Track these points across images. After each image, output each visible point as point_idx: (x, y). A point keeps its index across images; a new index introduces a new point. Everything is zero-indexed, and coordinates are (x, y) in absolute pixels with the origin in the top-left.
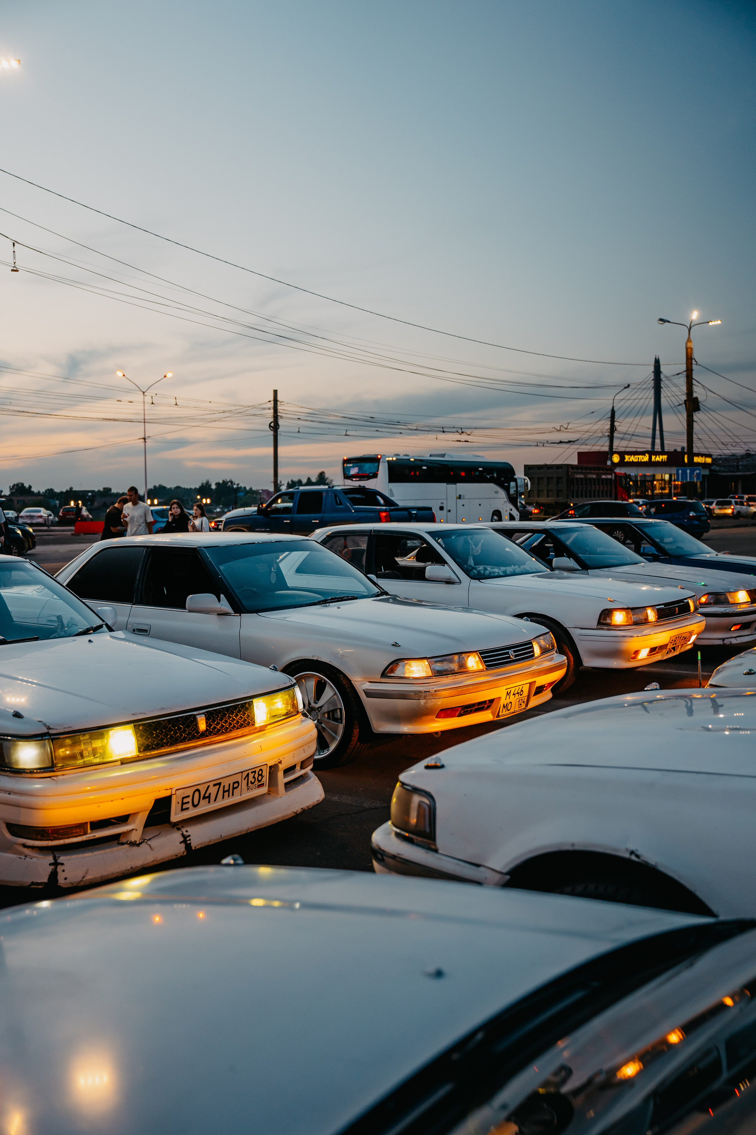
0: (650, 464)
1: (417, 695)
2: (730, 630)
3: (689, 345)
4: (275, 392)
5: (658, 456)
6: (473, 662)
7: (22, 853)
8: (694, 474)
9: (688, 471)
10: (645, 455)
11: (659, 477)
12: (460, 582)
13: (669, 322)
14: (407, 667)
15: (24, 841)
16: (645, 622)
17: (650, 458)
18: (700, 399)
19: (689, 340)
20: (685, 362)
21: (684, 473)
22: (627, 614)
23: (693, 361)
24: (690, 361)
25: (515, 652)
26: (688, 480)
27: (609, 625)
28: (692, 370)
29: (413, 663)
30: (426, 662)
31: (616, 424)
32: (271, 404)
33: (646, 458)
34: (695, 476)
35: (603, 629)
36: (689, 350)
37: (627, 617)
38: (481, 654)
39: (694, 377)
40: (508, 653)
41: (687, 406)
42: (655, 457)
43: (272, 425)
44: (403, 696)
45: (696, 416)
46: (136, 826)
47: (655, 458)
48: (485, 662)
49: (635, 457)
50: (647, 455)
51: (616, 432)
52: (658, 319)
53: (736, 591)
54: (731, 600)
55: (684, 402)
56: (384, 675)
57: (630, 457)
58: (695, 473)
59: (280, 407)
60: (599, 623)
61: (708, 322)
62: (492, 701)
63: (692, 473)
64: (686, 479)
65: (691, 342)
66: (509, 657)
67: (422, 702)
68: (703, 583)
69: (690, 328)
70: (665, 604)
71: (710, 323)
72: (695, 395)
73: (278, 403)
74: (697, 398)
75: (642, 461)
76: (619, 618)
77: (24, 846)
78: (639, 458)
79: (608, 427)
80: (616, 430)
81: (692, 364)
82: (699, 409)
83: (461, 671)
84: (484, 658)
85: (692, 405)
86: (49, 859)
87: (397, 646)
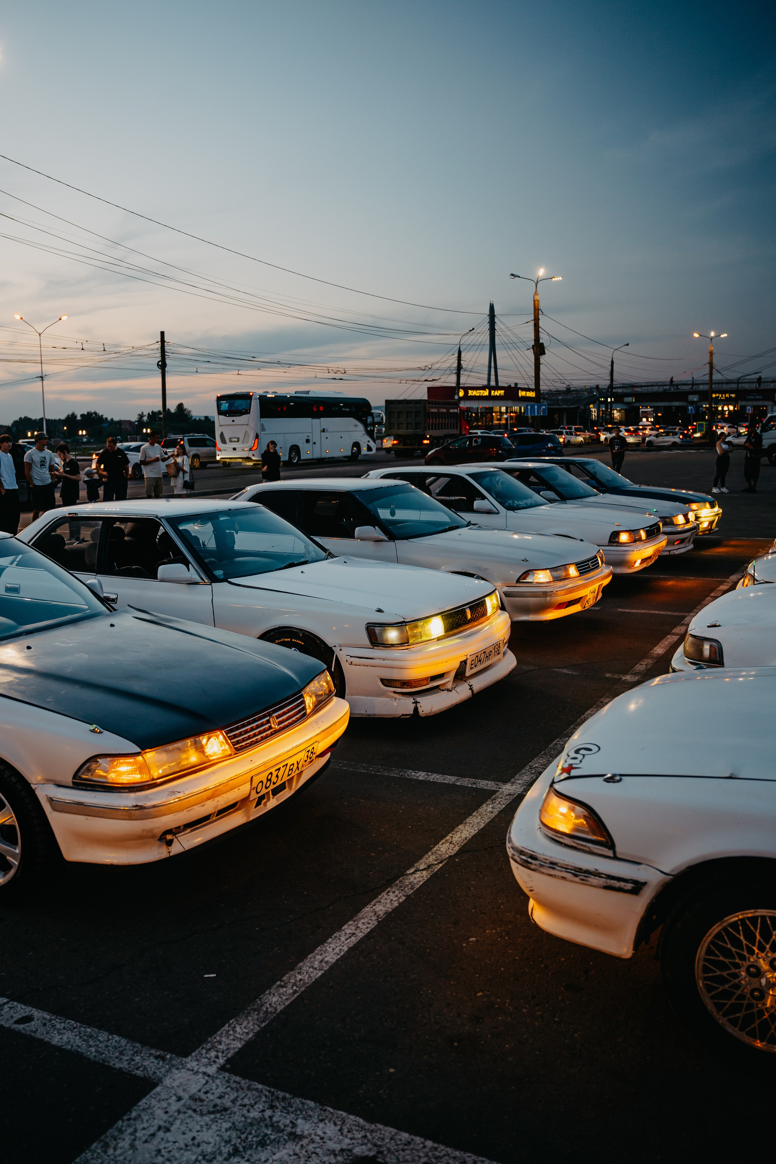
0: (490, 398)
1: (545, 594)
2: (674, 544)
3: (536, 297)
4: (162, 333)
5: (497, 391)
6: (573, 571)
7: (393, 697)
9: (536, 407)
10: (485, 390)
11: (497, 409)
12: (498, 513)
13: (519, 277)
14: (536, 575)
15: (394, 689)
16: (640, 540)
17: (490, 393)
18: (545, 345)
19: (536, 293)
20: (533, 312)
21: (533, 408)
22: (630, 534)
23: (540, 311)
24: (537, 311)
25: (592, 563)
26: (536, 415)
27: (618, 542)
28: (539, 319)
29: (539, 572)
30: (548, 571)
31: (462, 362)
32: (159, 345)
33: (486, 393)
34: (542, 411)
35: (612, 546)
36: (536, 302)
37: (630, 536)
38: (576, 565)
39: (540, 326)
40: (588, 564)
41: (535, 350)
42: (495, 391)
43: (160, 363)
44: (534, 595)
45: (542, 359)
46: (450, 678)
47: (495, 393)
48: (579, 570)
49: (478, 391)
50: (488, 390)
51: (462, 370)
52: (510, 274)
53: (677, 515)
54: (675, 522)
55: (532, 347)
57: (472, 391)
58: (542, 409)
59: (167, 348)
60: (610, 541)
62: (581, 598)
63: (539, 408)
64: (534, 413)
65: (537, 295)
66: (589, 567)
67: (548, 599)
68: (655, 510)
69: (537, 283)
70: (650, 527)
71: (553, 279)
73: (165, 343)
74: (543, 344)
75: (483, 395)
76: (624, 538)
77: (395, 692)
78: (480, 392)
79: (456, 365)
80: (462, 368)
81: (538, 314)
82: (544, 353)
83: (567, 578)
84: (578, 568)
85: (539, 349)
86: (411, 700)
87: (527, 561)
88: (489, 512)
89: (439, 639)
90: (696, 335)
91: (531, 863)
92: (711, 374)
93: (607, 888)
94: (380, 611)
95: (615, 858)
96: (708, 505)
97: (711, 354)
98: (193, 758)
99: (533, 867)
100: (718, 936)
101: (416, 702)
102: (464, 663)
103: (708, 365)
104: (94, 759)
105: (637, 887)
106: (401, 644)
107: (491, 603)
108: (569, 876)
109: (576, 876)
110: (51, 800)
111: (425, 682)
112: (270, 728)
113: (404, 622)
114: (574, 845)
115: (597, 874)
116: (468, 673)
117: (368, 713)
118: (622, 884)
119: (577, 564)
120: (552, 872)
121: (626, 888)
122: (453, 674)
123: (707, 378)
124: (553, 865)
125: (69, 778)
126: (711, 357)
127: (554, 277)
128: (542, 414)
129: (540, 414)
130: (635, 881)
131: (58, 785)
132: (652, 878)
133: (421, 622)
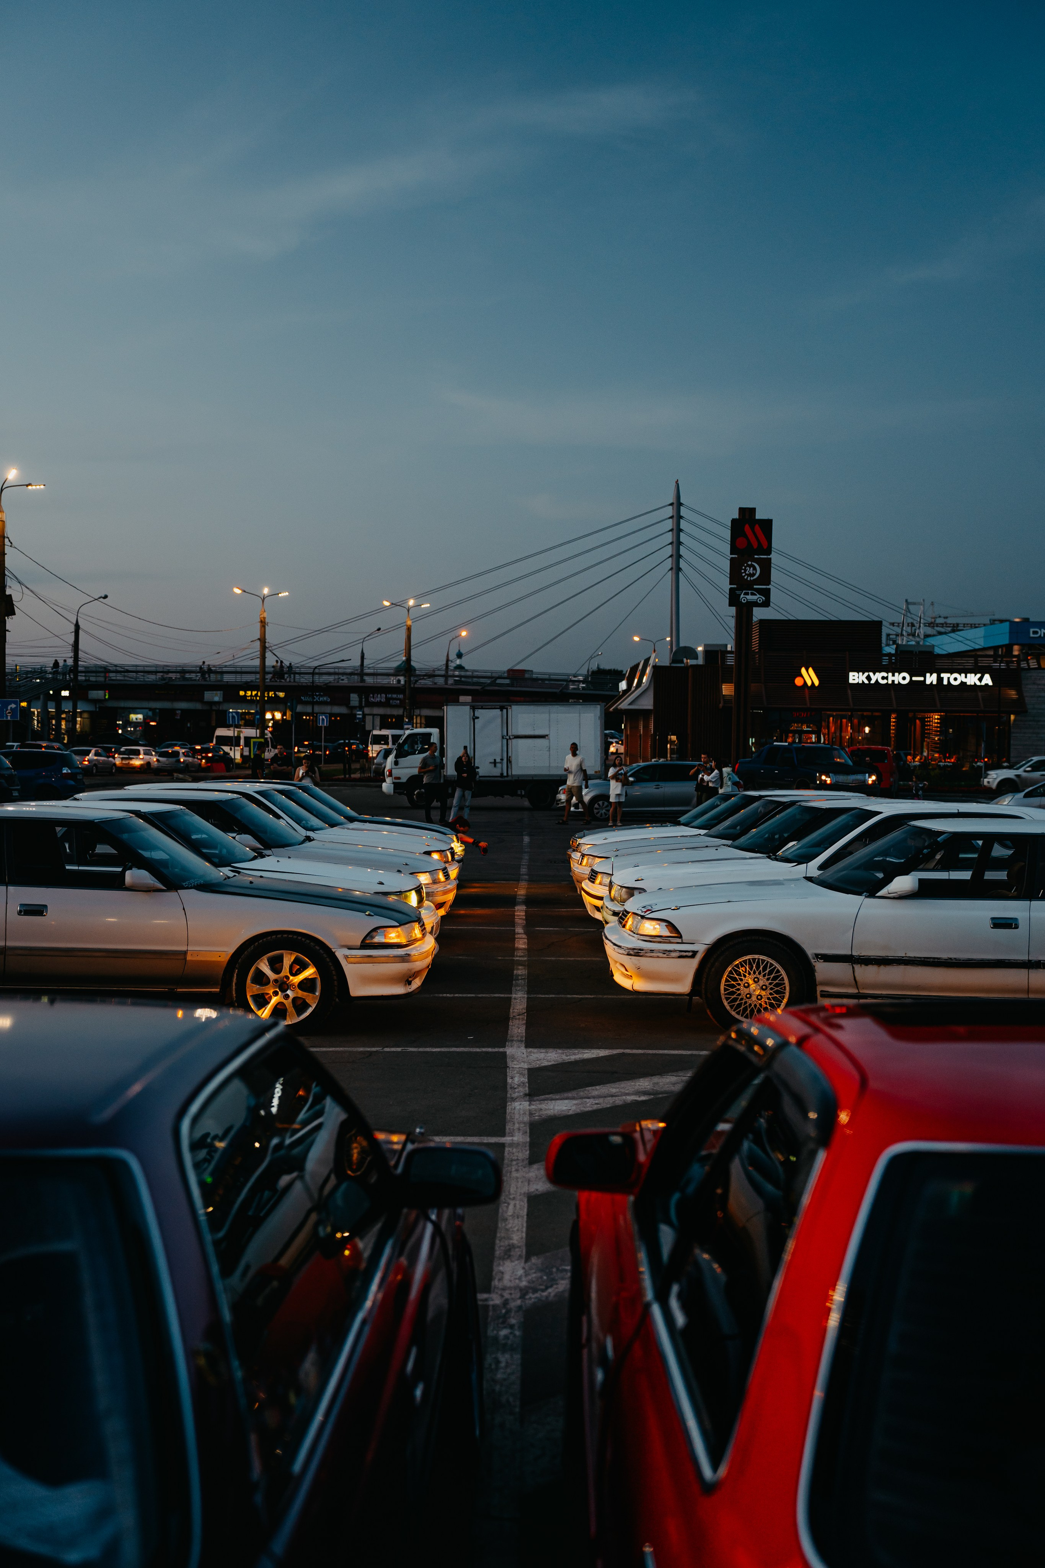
8: (7, 710)
18: (13, 598)
23: (6, 540)
28: (4, 555)
34: (9, 713)
39: (6, 566)
45: (9, 622)
58: (9, 708)
61: (27, 485)
71: (30, 487)
72: (8, 592)
74: (10, 595)
81: (4, 545)
82: (13, 613)
83: (439, 881)
85: (4, 606)
90: (237, 591)
91: (640, 953)
92: (263, 658)
93: (680, 957)
94: (381, 883)
95: (682, 943)
97: (263, 623)
98: (413, 935)
99: (641, 954)
100: (731, 972)
103: (258, 643)
104: (375, 930)
105: (694, 954)
108: (661, 955)
109: (664, 954)
110: (346, 957)
113: (400, 892)
114: (662, 940)
115: (675, 951)
118: (687, 954)
119: (444, 870)
120: (652, 954)
121: (689, 955)
123: (257, 662)
124: (652, 951)
125: (359, 943)
126: (263, 629)
127: (30, 485)
128: (9, 718)
129: (7, 718)
130: (693, 951)
131: (350, 948)
132: (701, 949)
133: (408, 893)
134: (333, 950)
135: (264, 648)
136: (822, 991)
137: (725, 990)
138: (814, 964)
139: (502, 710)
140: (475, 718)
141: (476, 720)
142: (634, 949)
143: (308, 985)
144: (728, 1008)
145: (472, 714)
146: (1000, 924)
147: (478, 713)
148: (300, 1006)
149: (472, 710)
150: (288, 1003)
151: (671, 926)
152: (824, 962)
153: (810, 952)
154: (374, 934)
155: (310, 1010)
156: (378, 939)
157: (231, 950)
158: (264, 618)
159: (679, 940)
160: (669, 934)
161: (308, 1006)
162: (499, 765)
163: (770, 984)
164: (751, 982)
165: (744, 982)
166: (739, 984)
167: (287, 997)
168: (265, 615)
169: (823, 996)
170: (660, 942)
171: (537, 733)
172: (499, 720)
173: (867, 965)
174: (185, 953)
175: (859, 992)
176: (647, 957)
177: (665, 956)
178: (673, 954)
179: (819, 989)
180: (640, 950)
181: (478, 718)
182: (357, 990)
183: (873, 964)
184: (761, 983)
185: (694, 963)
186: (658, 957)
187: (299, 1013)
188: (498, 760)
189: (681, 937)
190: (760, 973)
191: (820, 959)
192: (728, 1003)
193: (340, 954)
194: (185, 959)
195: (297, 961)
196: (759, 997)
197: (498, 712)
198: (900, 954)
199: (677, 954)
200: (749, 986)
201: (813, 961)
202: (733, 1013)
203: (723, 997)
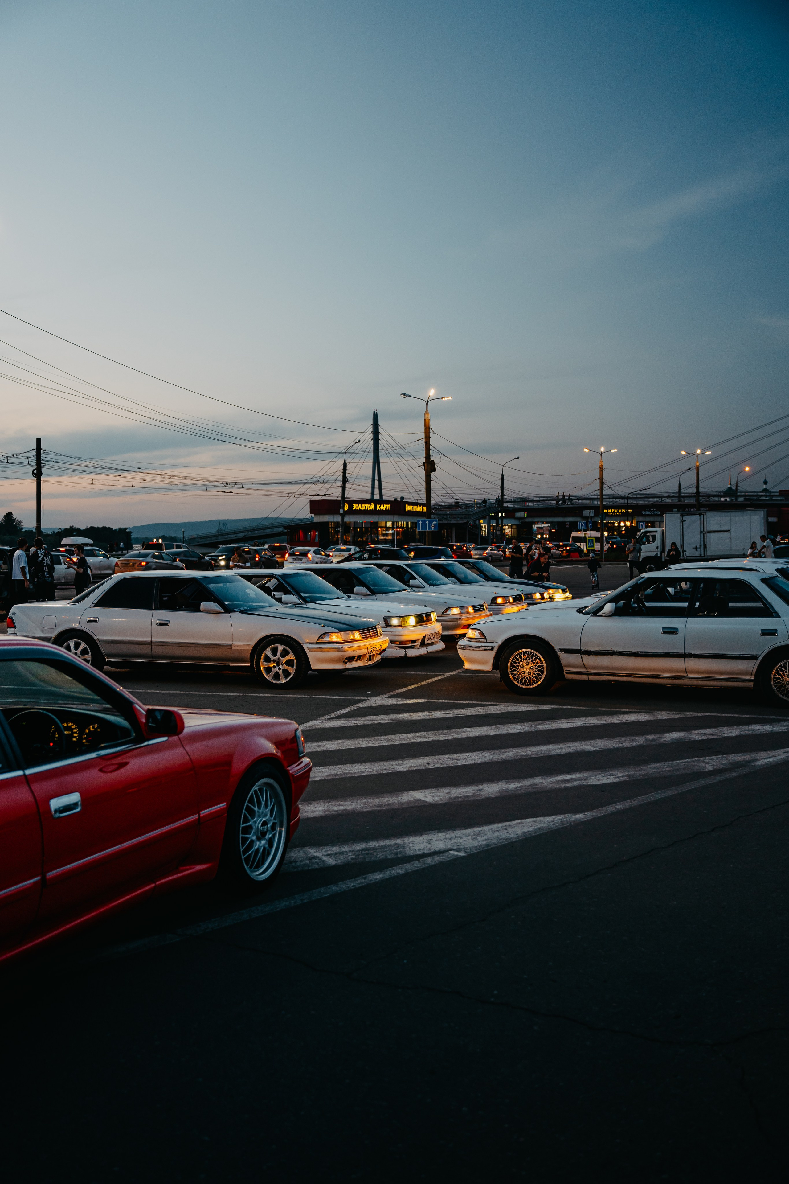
0: (375, 512)
1: (457, 620)
4: (39, 441)
5: (382, 505)
6: (471, 610)
7: (395, 649)
8: (432, 525)
9: (427, 522)
10: (371, 504)
11: (383, 524)
12: (424, 587)
13: (410, 396)
14: (452, 610)
15: (396, 645)
16: (509, 602)
17: (375, 507)
18: (435, 462)
19: (427, 412)
20: (424, 431)
21: (424, 523)
22: (503, 599)
23: (430, 430)
24: (427, 429)
25: (481, 607)
26: (427, 530)
27: (496, 603)
28: (429, 437)
29: (454, 609)
30: (458, 608)
31: (347, 475)
32: (35, 452)
33: (371, 507)
34: (433, 526)
35: (493, 605)
36: (427, 420)
39: (431, 444)
40: (479, 607)
41: (426, 467)
42: (380, 505)
43: (35, 472)
44: (451, 620)
45: (433, 475)
46: (418, 643)
47: (380, 507)
48: (474, 610)
49: (362, 505)
50: (372, 504)
51: (347, 483)
52: (401, 393)
53: (536, 593)
54: (534, 597)
55: (423, 464)
56: (443, 613)
57: (358, 505)
58: (433, 524)
59: (43, 456)
60: (492, 603)
61: (442, 398)
63: (430, 523)
64: (426, 528)
65: (428, 414)
66: (479, 609)
67: (459, 622)
68: (521, 589)
69: (428, 402)
70: (516, 596)
71: (443, 399)
72: (432, 459)
73: (42, 451)
74: (433, 460)
75: (368, 509)
76: (500, 600)
77: (396, 647)
78: (365, 506)
79: (341, 478)
80: (347, 481)
81: (429, 432)
82: (435, 470)
83: (468, 613)
84: (473, 608)
85: (430, 466)
86: (403, 650)
87: (447, 603)
88: (418, 587)
89: (414, 626)
90: (586, 450)
92: (602, 489)
93: (485, 650)
94: (389, 612)
95: (487, 642)
96: (560, 591)
97: (601, 469)
98: (352, 637)
99: (465, 648)
100: (513, 659)
101: (406, 651)
102: (424, 637)
103: (599, 480)
104: (324, 634)
105: (492, 648)
106: (399, 626)
107: (434, 616)
108: (475, 649)
109: (476, 648)
110: (309, 648)
111: (409, 643)
112: (370, 634)
113: (400, 616)
114: (478, 641)
115: (482, 647)
116: (426, 642)
117: (384, 656)
118: (489, 648)
119: (473, 606)
120: (470, 649)
122: (420, 641)
123: (598, 492)
124: (470, 646)
125: (315, 641)
126: (601, 472)
127: (444, 397)
128: (433, 529)
129: (432, 529)
130: (492, 647)
131: (311, 644)
132: (496, 645)
133: (406, 618)
134: (302, 645)
135: (602, 483)
136: (566, 670)
137: (511, 669)
138: (559, 654)
139: (700, 516)
140: (683, 521)
141: (684, 522)
142: (462, 645)
143: (289, 663)
144: (512, 679)
145: (681, 519)
146: (668, 631)
147: (685, 518)
148: (286, 673)
149: (681, 516)
150: (280, 672)
151: (482, 633)
152: (565, 653)
153: (557, 647)
154: (324, 636)
155: (291, 676)
156: (327, 639)
157: (253, 643)
158: (602, 466)
159: (485, 641)
160: (480, 637)
161: (290, 674)
162: (699, 550)
163: (535, 666)
164: (524, 664)
165: (520, 665)
166: (518, 666)
167: (279, 669)
168: (603, 464)
169: (567, 673)
170: (476, 642)
171: (723, 529)
172: (699, 522)
173: (589, 655)
174: (231, 645)
175: (587, 671)
176: (467, 650)
177: (477, 649)
178: (481, 648)
179: (565, 669)
180: (464, 646)
181: (685, 521)
182: (316, 666)
183: (593, 655)
184: (530, 665)
185: (493, 654)
186: (473, 650)
187: (286, 677)
188: (698, 546)
189: (486, 639)
190: (529, 660)
191: (562, 652)
192: (513, 676)
193: (305, 647)
194: (232, 648)
195: (284, 650)
196: (529, 673)
197: (697, 517)
198: (608, 649)
199: (483, 648)
200: (523, 667)
201: (558, 653)
202: (515, 682)
203: (509, 673)
